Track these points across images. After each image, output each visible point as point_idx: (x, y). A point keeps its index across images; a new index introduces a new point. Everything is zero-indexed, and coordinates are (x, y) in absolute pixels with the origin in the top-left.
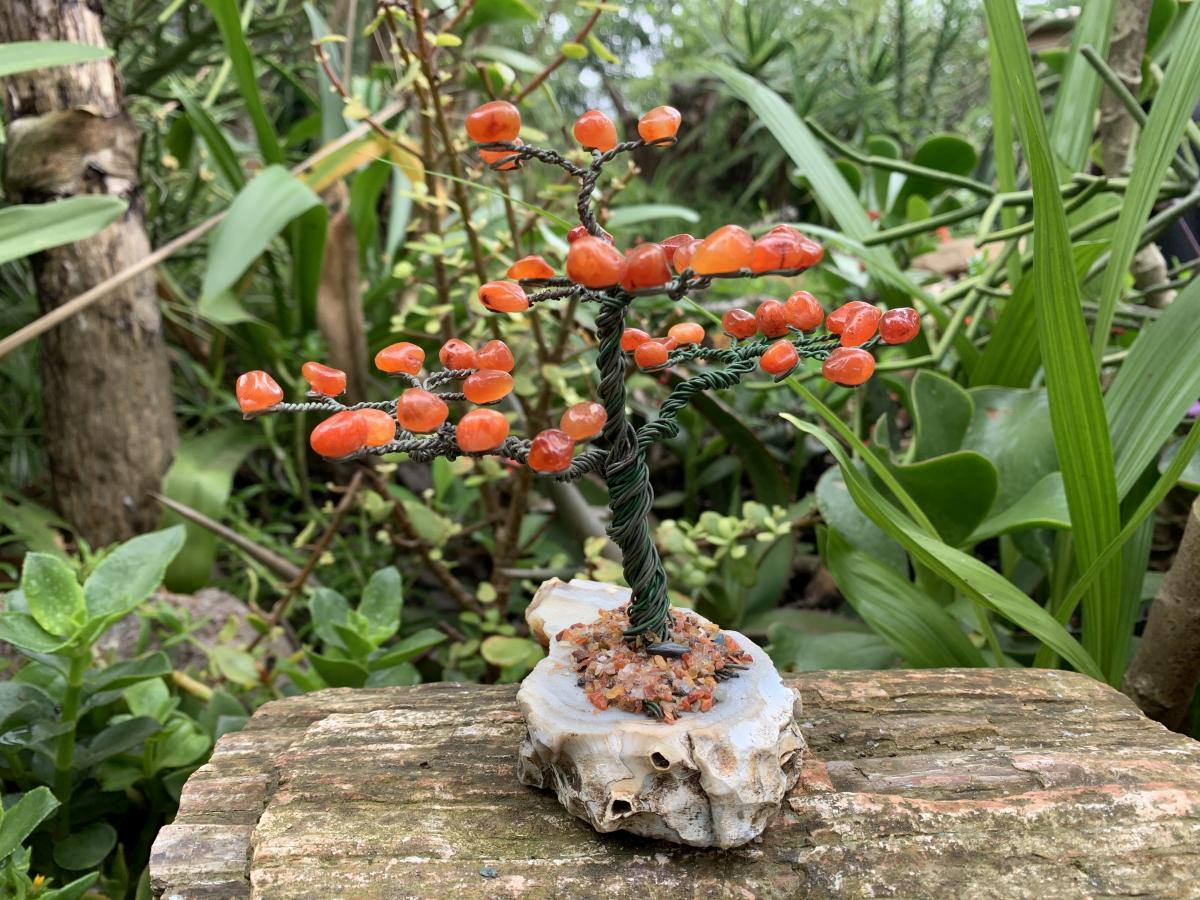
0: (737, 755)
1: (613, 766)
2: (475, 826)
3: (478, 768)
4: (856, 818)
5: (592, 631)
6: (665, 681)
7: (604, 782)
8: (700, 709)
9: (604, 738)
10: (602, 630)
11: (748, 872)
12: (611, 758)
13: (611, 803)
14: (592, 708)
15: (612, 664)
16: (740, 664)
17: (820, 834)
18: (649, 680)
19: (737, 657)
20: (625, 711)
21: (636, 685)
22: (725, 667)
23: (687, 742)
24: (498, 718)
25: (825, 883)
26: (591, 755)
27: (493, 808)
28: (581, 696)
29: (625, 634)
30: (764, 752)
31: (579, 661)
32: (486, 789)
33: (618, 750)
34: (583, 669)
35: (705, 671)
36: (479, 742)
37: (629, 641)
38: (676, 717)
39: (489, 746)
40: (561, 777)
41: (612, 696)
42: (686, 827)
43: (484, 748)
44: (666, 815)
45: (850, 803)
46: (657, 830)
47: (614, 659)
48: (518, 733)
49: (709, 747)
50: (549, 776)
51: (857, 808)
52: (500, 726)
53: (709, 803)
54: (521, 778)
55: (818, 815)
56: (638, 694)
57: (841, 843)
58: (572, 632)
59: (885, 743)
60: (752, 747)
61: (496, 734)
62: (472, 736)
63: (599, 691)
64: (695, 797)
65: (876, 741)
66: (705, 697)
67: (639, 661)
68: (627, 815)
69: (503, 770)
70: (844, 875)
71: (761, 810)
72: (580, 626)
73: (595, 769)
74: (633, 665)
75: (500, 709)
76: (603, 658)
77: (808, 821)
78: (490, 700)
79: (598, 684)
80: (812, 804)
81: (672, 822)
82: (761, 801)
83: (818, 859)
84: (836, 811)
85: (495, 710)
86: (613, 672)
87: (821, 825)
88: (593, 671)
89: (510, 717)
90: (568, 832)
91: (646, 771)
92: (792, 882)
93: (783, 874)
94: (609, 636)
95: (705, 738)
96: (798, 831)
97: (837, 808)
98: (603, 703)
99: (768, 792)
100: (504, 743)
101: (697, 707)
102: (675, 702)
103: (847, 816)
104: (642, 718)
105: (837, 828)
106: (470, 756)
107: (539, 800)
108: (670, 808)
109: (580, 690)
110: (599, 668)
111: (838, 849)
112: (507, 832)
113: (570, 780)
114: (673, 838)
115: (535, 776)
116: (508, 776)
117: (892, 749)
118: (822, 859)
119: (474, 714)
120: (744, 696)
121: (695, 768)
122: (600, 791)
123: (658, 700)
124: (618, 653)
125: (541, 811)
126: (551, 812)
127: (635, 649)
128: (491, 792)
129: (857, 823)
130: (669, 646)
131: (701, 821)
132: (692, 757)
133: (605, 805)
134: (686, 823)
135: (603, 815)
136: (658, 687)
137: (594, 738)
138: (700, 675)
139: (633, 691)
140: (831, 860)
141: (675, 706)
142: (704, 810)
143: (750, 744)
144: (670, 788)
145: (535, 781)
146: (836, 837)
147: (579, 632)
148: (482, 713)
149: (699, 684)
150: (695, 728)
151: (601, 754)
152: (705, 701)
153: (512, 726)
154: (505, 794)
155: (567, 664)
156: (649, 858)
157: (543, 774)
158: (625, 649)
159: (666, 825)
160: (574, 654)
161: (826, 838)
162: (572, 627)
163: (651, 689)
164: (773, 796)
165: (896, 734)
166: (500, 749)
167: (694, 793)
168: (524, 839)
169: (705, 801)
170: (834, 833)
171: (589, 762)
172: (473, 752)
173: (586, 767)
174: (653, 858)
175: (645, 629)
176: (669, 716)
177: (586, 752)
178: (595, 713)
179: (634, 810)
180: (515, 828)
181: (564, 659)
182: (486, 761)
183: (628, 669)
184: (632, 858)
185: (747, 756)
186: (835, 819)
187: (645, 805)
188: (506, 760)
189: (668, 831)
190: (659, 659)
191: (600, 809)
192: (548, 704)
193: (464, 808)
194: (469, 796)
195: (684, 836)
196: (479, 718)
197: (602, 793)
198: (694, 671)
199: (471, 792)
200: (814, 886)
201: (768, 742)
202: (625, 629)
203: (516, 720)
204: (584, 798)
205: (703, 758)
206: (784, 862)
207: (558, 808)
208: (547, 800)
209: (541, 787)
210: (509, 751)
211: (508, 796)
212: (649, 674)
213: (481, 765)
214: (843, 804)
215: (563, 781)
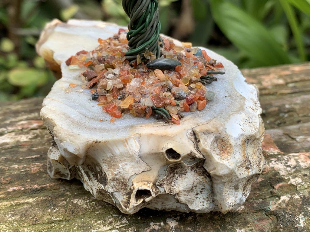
0: (232, 142)
1: (133, 164)
2: (18, 217)
3: (14, 169)
4: (304, 172)
5: (95, 55)
6: (166, 89)
7: (127, 177)
8: (197, 109)
9: (125, 142)
10: (104, 54)
11: (237, 223)
12: (131, 157)
13: (135, 192)
14: (109, 118)
15: (119, 80)
16: (216, 70)
17: (281, 187)
18: (155, 90)
19: (212, 65)
20: (137, 116)
21: (143, 95)
22: (208, 73)
23: (193, 137)
24: (25, 126)
25: (293, 223)
26: (114, 156)
27: (31, 200)
28: (96, 108)
29: (126, 55)
30: (251, 137)
31: (90, 80)
32: (23, 185)
33: (137, 150)
34: (94, 85)
35: (194, 78)
36: (12, 147)
37: (130, 60)
38: (181, 117)
39: (21, 150)
40: (87, 173)
41: (126, 106)
42: (193, 201)
43: (17, 152)
44: (178, 194)
45: (297, 162)
46: (170, 205)
47: (120, 76)
48: (42, 137)
49: (211, 138)
50: (75, 171)
51: (303, 165)
52: (27, 133)
53: (211, 180)
54: (52, 174)
55: (277, 173)
56: (147, 102)
57: (297, 192)
58: (78, 57)
59: (291, 113)
60: (242, 135)
61: (26, 140)
62: (6, 144)
63: (112, 102)
64: (200, 178)
65: (286, 113)
66: (200, 99)
67: (142, 75)
68: (148, 199)
69: (35, 168)
70: (305, 215)
71: (249, 180)
72: (84, 52)
73: (118, 167)
74: (138, 79)
75: (26, 120)
76: (110, 76)
77: (270, 179)
78: (16, 113)
79: (110, 98)
80: (271, 165)
81: (183, 199)
82: (250, 174)
83: (284, 206)
84: (289, 169)
85: (22, 121)
86: (121, 86)
87: (281, 180)
88: (104, 87)
89: (35, 125)
90: (94, 210)
91: (161, 163)
92: (267, 224)
93: (260, 220)
94: (113, 58)
95: (207, 132)
96: (264, 186)
97: (289, 166)
98: (118, 113)
99: (255, 167)
100: (32, 146)
101: (195, 107)
102: (178, 105)
103: (298, 171)
104: (153, 120)
105: (292, 181)
106: (7, 160)
107: (67, 188)
108: (181, 189)
109: (95, 103)
110: (110, 84)
111: (297, 197)
112: (46, 218)
113: (96, 176)
114: (183, 209)
115: (62, 172)
116: (40, 173)
117: (296, 117)
118: (287, 205)
119: (6, 126)
120: (227, 95)
121: (201, 157)
122: (123, 184)
123: (165, 105)
124: (122, 70)
125: (70, 196)
126: (78, 196)
127: (135, 66)
128: (28, 187)
129: (305, 175)
130: (162, 61)
131: (205, 194)
132: (197, 148)
133: (129, 194)
134: (193, 197)
135: (128, 202)
136: (163, 94)
137: (116, 143)
138: (191, 82)
139: (143, 100)
140: (294, 206)
141: (179, 109)
142: (208, 187)
143: (241, 132)
144: (180, 174)
145: (63, 175)
146: (293, 189)
147: (84, 57)
148: (12, 124)
149: (191, 89)
150: (198, 125)
151: (122, 155)
152: (201, 102)
153: (38, 132)
154: (39, 187)
155: (79, 83)
156: (162, 224)
157: (70, 170)
158: (127, 67)
159: (178, 201)
160: (85, 75)
161: (285, 189)
162: (78, 54)
163: (157, 97)
164: (258, 169)
165: (297, 107)
166: (30, 152)
167: (199, 175)
168: (60, 221)
169: (208, 179)
170: (291, 185)
171: (113, 161)
172: (8, 156)
173: (110, 166)
174: (165, 223)
175: (144, 50)
176: (175, 117)
177: (109, 155)
178: (112, 121)
179: (154, 195)
180: (51, 214)
181: (75, 79)
182: (19, 162)
183: (134, 83)
184: (149, 226)
185: (240, 143)
186: (290, 174)
187: (161, 189)
188: (36, 159)
189: (179, 205)
190: (158, 72)
191: (125, 197)
192: (69, 117)
193: (7, 203)
194: (9, 193)
195: (192, 207)
196: (10, 129)
197: (125, 185)
198: (186, 79)
199: (11, 189)
200: (285, 226)
201: (253, 129)
202: (126, 51)
203: (40, 127)
204: (110, 190)
205: (208, 148)
206: (260, 211)
207: (85, 194)
208: (73, 187)
209: (68, 179)
210: (38, 152)
211: (42, 189)
212: (152, 85)
213: (16, 166)
214: (292, 163)
215: (88, 176)
